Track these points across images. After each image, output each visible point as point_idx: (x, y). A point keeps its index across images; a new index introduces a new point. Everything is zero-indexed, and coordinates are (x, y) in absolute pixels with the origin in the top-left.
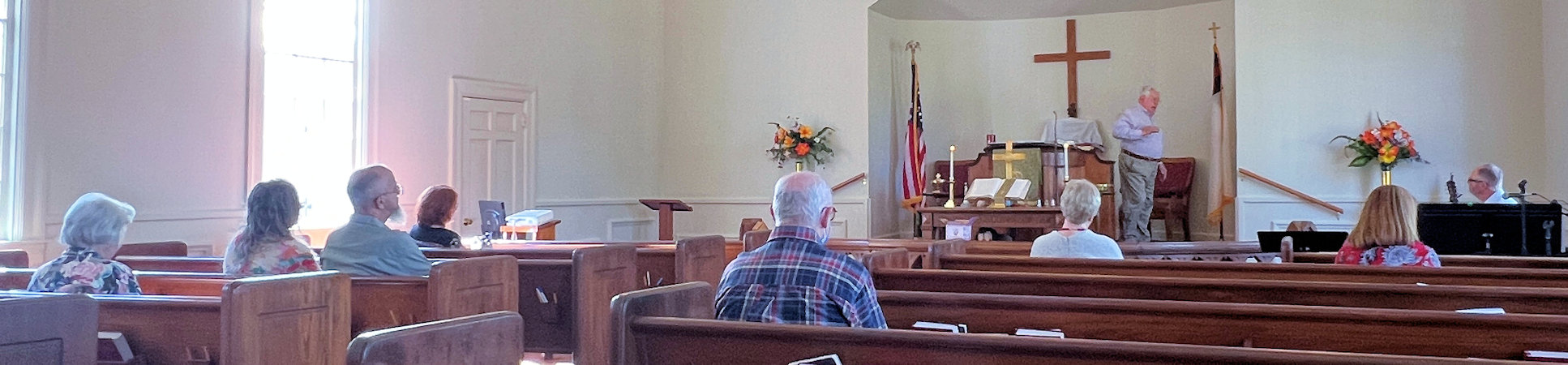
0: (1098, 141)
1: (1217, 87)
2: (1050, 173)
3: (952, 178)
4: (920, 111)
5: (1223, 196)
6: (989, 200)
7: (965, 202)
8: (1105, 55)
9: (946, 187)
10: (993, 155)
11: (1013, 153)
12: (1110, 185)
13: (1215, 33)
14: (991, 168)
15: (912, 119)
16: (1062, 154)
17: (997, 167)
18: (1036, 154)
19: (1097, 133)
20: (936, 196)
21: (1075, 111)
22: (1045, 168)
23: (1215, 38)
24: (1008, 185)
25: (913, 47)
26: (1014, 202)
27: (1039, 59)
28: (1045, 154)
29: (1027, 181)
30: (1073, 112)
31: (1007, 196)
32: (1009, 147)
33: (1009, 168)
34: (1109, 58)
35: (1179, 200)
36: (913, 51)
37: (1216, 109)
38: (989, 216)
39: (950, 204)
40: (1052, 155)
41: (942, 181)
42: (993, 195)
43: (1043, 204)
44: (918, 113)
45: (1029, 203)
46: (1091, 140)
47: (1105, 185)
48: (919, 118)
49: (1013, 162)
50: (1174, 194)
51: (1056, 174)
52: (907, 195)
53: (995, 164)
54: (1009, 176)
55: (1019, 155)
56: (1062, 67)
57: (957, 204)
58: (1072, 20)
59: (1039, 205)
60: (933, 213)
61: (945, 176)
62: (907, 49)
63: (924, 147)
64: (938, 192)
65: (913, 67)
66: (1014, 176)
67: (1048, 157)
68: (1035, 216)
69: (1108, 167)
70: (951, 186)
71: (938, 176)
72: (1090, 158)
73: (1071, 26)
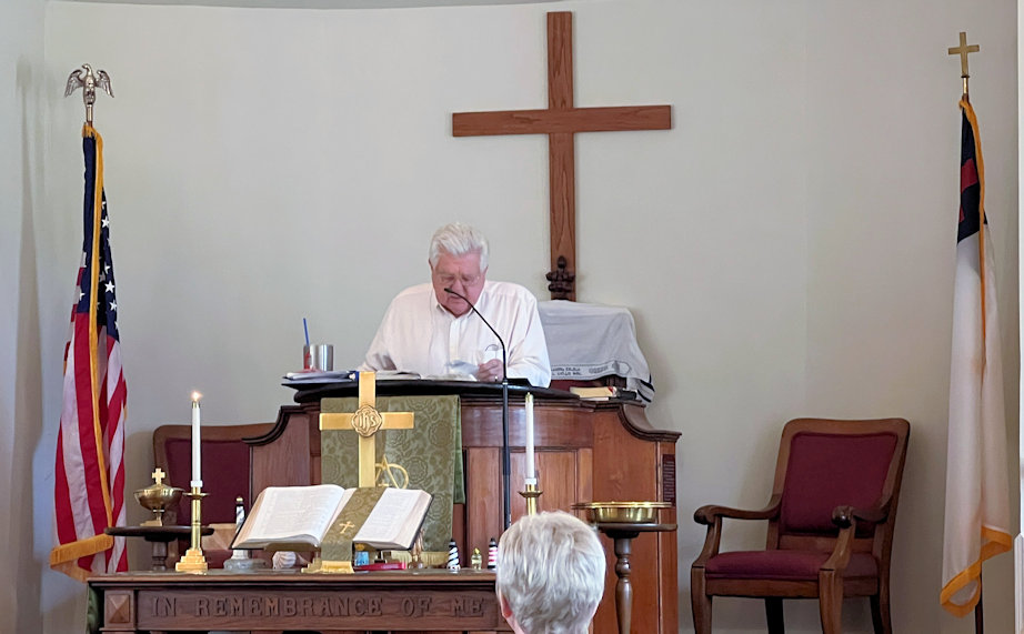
0: (634, 371)
1: (971, 221)
2: (486, 467)
3: (197, 483)
4: (110, 277)
5: (984, 530)
6: (306, 551)
7: (238, 555)
8: (657, 118)
9: (180, 506)
10: (321, 415)
11: (381, 408)
12: (661, 504)
13: (965, 63)
14: (316, 453)
15: (85, 302)
16: (521, 410)
17: (332, 450)
18: (447, 415)
19: (634, 348)
20: (152, 535)
21: (571, 280)
22: (474, 453)
23: (966, 76)
24: (363, 504)
25: (87, 85)
26: (381, 552)
27: (465, 125)
28: (477, 413)
29: (420, 491)
30: (562, 283)
31: (355, 539)
32: (367, 390)
33: (366, 453)
34: (669, 126)
35: (863, 543)
36: (90, 97)
37: (967, 281)
38: (308, 596)
39: (192, 563)
40: (495, 414)
41: (169, 492)
42: (316, 533)
43: (465, 562)
44: (102, 286)
45: (424, 556)
46: (617, 366)
47: (647, 505)
48: (105, 298)
49: (380, 436)
50: (846, 524)
51: (506, 469)
52: (67, 531)
53: (324, 444)
54: (366, 477)
55: (398, 418)
56: (532, 151)
57: (216, 560)
58: (562, 14)
59: (454, 565)
60: (137, 589)
61: (179, 476)
62: (69, 91)
63: (122, 385)
64: (158, 523)
65: (90, 145)
66: (381, 476)
67: (484, 421)
68: (438, 597)
69: (659, 450)
70: (196, 506)
71: (159, 475)
72: (607, 421)
73: (560, 30)
